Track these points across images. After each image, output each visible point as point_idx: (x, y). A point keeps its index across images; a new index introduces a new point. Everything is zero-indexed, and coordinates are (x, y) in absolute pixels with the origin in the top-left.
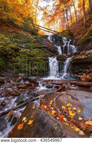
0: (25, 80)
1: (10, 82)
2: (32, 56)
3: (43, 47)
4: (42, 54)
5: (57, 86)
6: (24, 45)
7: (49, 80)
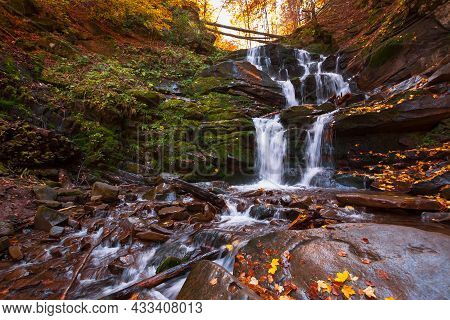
0: (180, 192)
1: (134, 199)
2: (200, 118)
3: (235, 88)
4: (230, 108)
5: (289, 209)
6: (175, 87)
7: (260, 193)
